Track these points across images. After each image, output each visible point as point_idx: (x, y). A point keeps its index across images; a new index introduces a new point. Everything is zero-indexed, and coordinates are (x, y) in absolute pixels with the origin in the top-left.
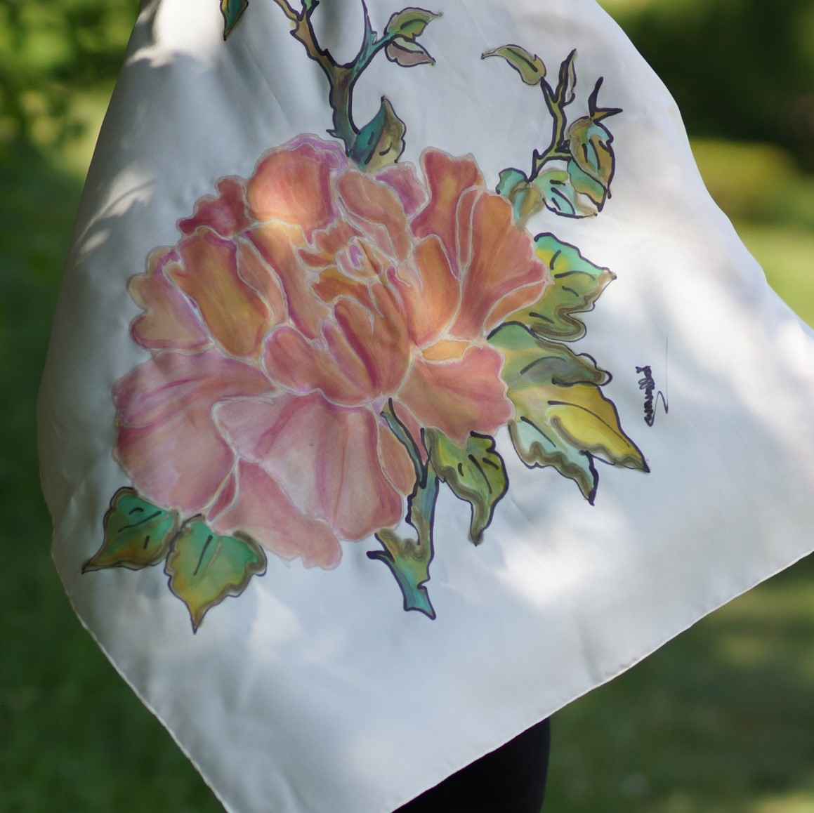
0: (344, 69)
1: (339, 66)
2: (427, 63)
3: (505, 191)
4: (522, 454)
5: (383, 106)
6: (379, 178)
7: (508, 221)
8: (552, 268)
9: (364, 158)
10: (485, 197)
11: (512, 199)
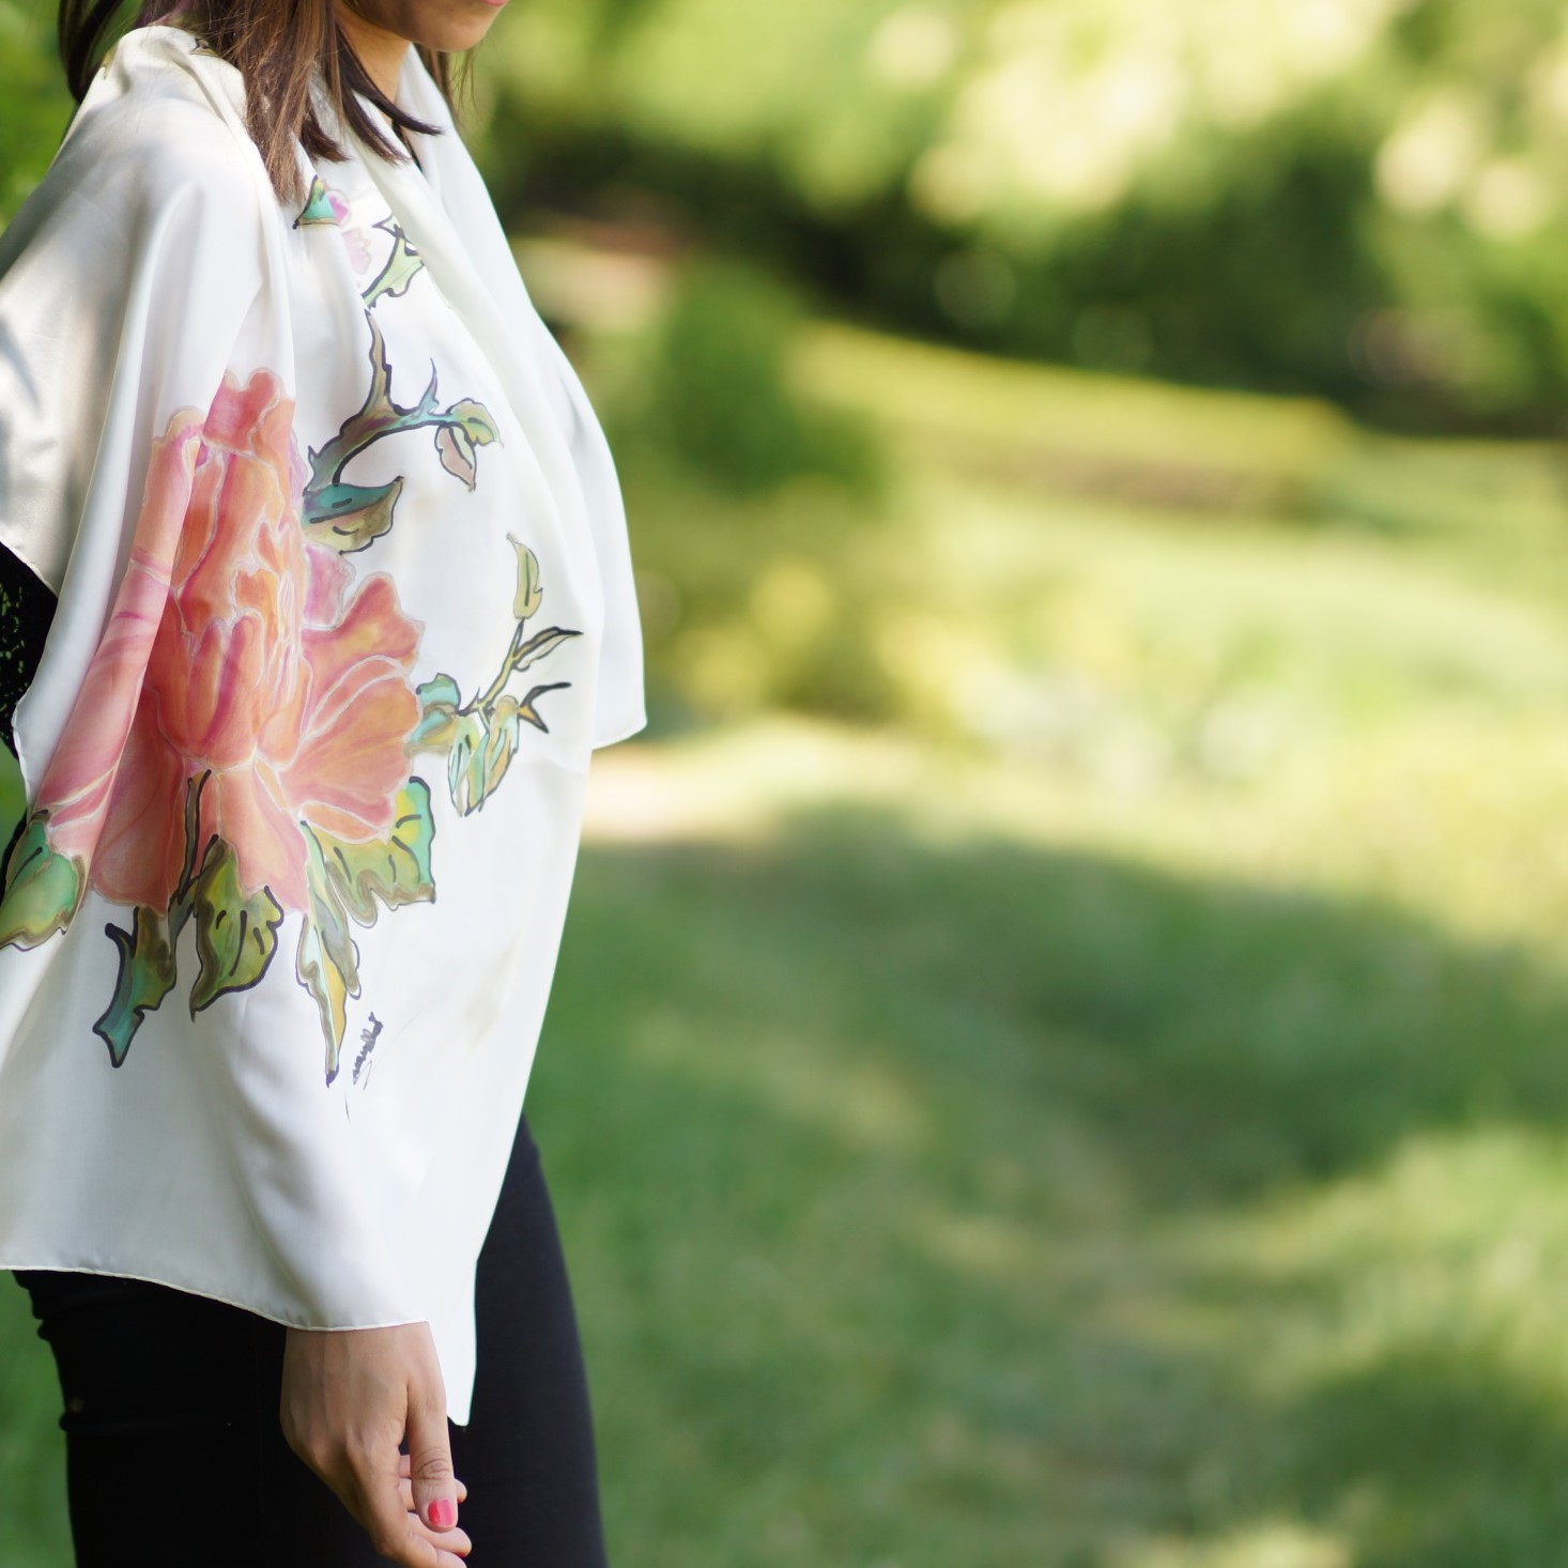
0: (392, 409)
1: (389, 401)
2: (467, 483)
3: (427, 697)
4: (301, 961)
5: (391, 485)
6: (309, 551)
7: (402, 732)
8: (398, 825)
9: (315, 514)
10: (396, 684)
11: (426, 715)
